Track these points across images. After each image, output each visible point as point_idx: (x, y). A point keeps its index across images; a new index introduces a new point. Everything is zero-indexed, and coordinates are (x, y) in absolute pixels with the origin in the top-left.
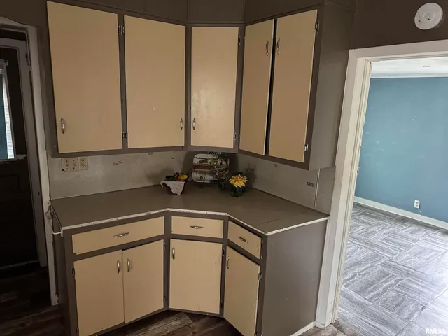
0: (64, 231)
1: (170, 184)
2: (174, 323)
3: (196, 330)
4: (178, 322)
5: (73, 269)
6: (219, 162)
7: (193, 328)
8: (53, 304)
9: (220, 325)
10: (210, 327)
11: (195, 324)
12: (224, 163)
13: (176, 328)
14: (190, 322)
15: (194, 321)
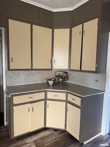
0: (11, 95)
1: (49, 81)
2: (48, 132)
3: (56, 135)
4: (49, 132)
5: (13, 109)
6: (64, 75)
7: (55, 135)
8: (5, 125)
9: (65, 133)
10: (61, 134)
11: (55, 133)
12: (66, 75)
13: (49, 134)
14: (54, 132)
15: (55, 132)
